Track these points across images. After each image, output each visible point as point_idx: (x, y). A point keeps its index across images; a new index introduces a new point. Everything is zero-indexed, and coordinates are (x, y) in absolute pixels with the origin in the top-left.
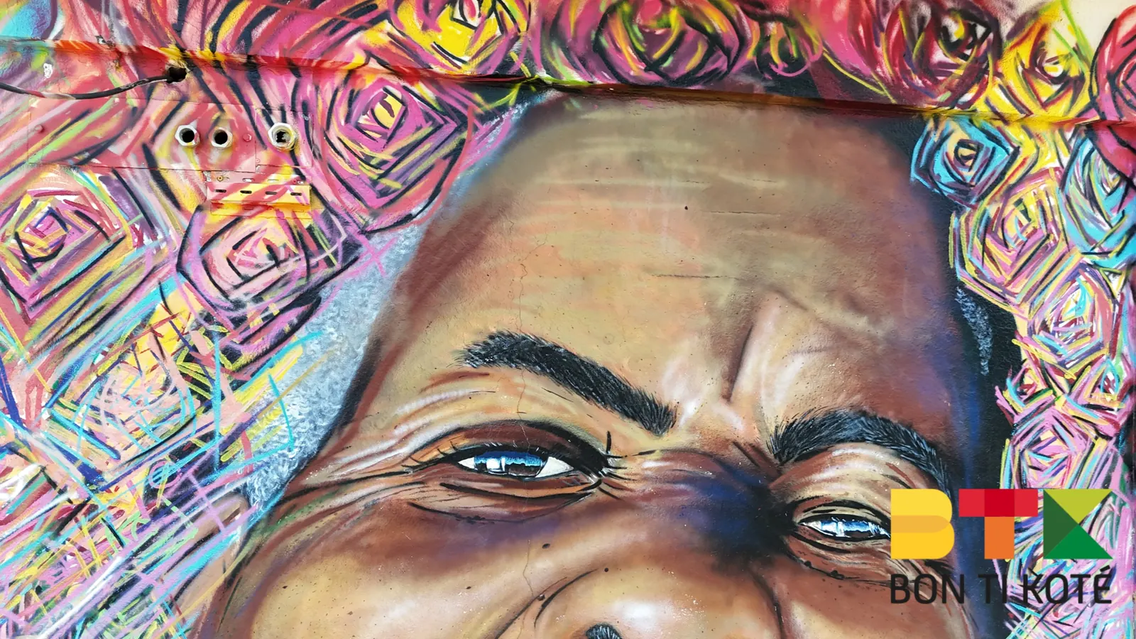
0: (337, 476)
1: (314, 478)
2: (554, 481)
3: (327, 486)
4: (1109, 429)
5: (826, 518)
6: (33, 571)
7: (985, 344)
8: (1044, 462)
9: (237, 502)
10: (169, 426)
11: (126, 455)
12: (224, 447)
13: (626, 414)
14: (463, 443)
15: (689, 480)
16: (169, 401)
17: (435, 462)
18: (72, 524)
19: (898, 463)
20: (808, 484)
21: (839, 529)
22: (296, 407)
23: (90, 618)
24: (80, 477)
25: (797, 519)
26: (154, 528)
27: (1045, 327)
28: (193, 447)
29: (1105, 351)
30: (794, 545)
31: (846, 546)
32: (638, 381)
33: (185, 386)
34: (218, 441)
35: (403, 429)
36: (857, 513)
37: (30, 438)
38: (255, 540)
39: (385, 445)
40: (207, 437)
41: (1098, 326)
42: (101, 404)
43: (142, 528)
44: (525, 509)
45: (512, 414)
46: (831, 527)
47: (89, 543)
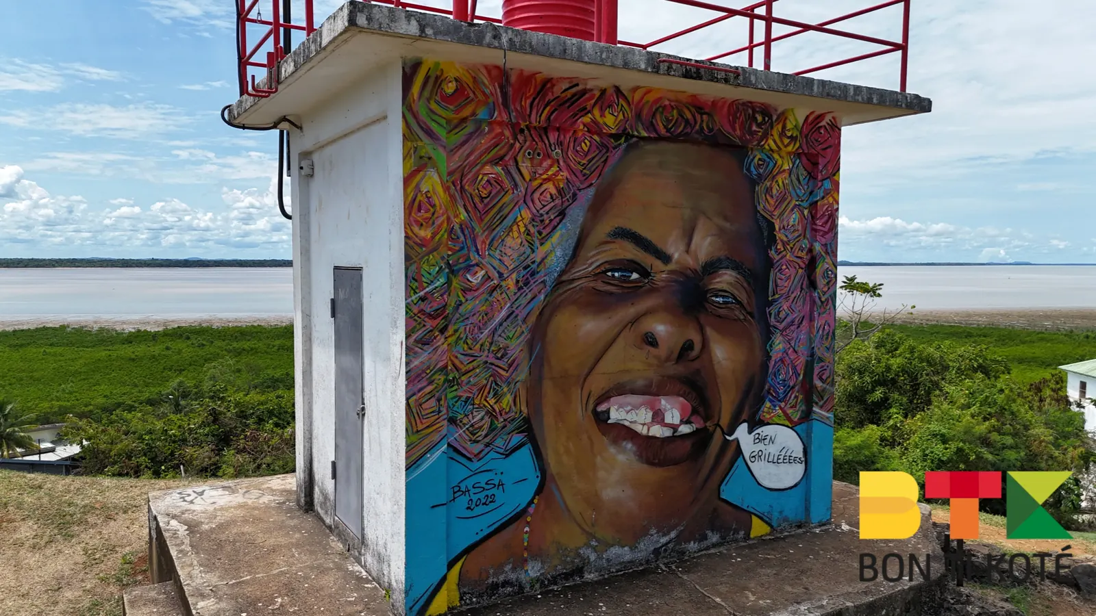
0: (571, 277)
1: (564, 278)
2: (635, 281)
3: (568, 280)
4: (803, 266)
5: (717, 297)
6: (484, 308)
7: (766, 234)
8: (783, 277)
9: (542, 286)
10: (522, 258)
11: (510, 268)
12: (538, 266)
13: (657, 258)
14: (608, 266)
15: (676, 281)
16: (522, 249)
17: (599, 273)
18: (495, 292)
19: (738, 276)
20: (711, 283)
21: (720, 300)
22: (559, 253)
23: (501, 325)
24: (497, 275)
25: (709, 295)
26: (518, 294)
27: (784, 228)
28: (529, 266)
29: (802, 237)
30: (707, 305)
31: (724, 306)
32: (660, 246)
33: (527, 244)
34: (536, 264)
35: (590, 261)
36: (726, 294)
37: (483, 261)
38: (547, 299)
39: (585, 267)
40: (533, 262)
41: (800, 228)
42: (503, 250)
43: (515, 294)
44: (626, 291)
45: (622, 257)
46: (717, 299)
47: (500, 299)
